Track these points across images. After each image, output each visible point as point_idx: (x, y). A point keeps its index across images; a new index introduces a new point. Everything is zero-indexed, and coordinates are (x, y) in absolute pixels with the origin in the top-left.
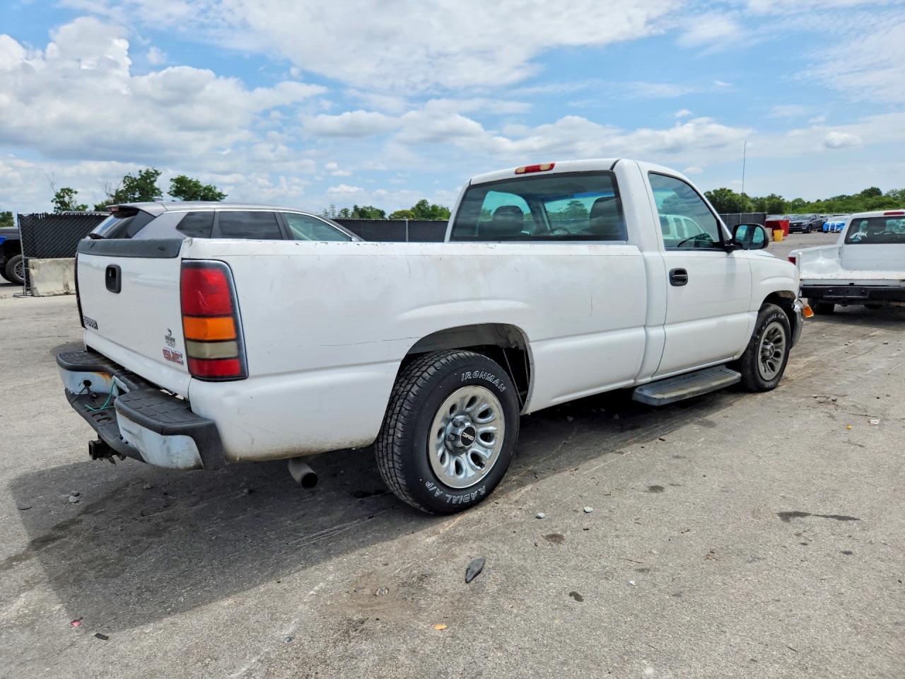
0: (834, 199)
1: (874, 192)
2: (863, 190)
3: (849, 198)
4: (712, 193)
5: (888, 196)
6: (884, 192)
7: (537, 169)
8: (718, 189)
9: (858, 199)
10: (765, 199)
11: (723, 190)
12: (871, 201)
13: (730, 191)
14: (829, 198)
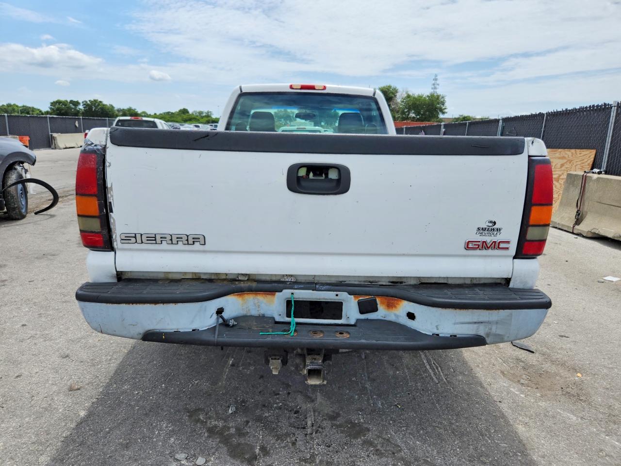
0: (164, 113)
1: (185, 111)
2: (179, 109)
3: (172, 113)
4: (89, 102)
5: (193, 114)
6: (191, 112)
7: (313, 88)
8: (93, 100)
9: (178, 115)
10: (126, 110)
11: (96, 101)
12: (185, 116)
13: (101, 102)
14: (162, 113)
